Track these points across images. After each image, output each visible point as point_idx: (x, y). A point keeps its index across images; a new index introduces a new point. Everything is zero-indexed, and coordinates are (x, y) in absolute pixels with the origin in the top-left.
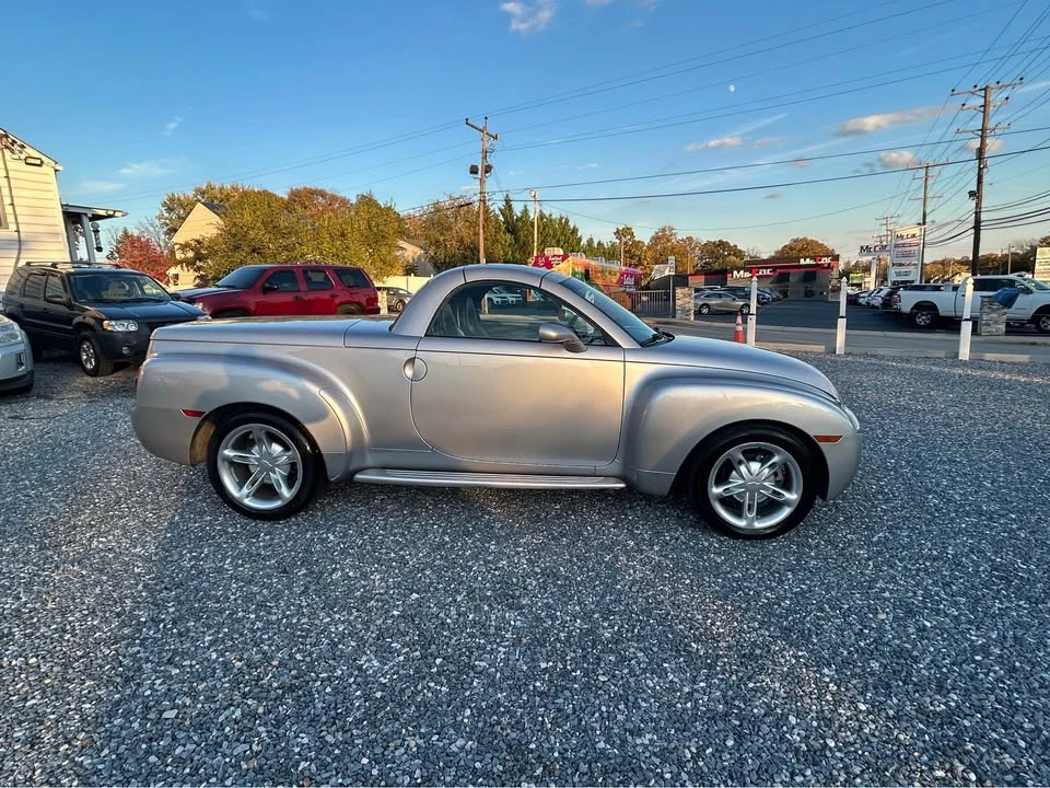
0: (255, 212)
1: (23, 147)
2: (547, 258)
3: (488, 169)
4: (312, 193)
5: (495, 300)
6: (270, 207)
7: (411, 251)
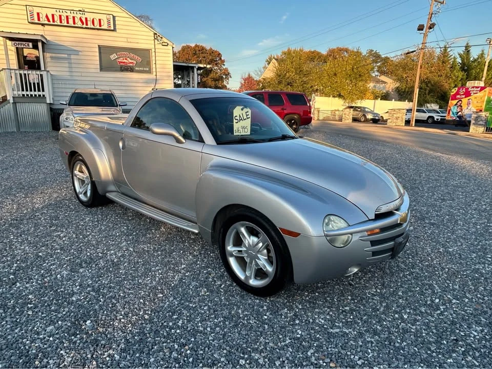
0: (292, 63)
1: (162, 38)
2: (467, 89)
3: (431, 27)
4: (340, 50)
5: (436, 118)
6: (300, 59)
7: (390, 84)
